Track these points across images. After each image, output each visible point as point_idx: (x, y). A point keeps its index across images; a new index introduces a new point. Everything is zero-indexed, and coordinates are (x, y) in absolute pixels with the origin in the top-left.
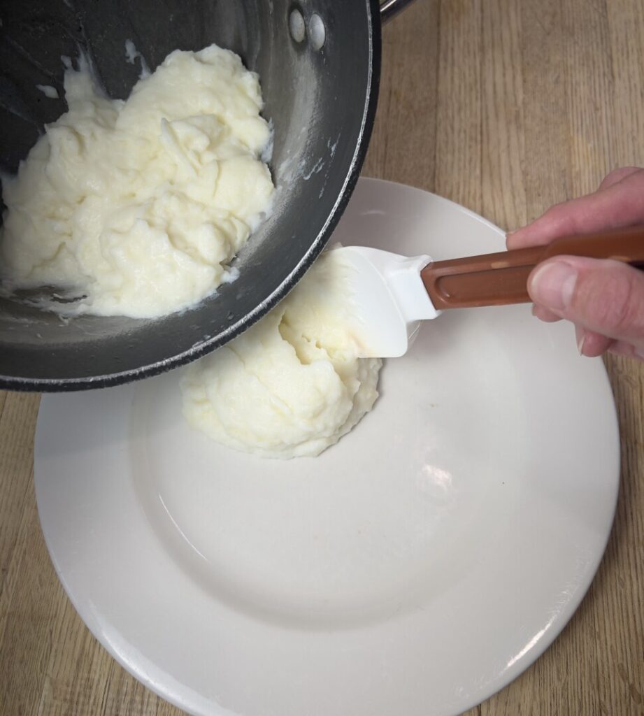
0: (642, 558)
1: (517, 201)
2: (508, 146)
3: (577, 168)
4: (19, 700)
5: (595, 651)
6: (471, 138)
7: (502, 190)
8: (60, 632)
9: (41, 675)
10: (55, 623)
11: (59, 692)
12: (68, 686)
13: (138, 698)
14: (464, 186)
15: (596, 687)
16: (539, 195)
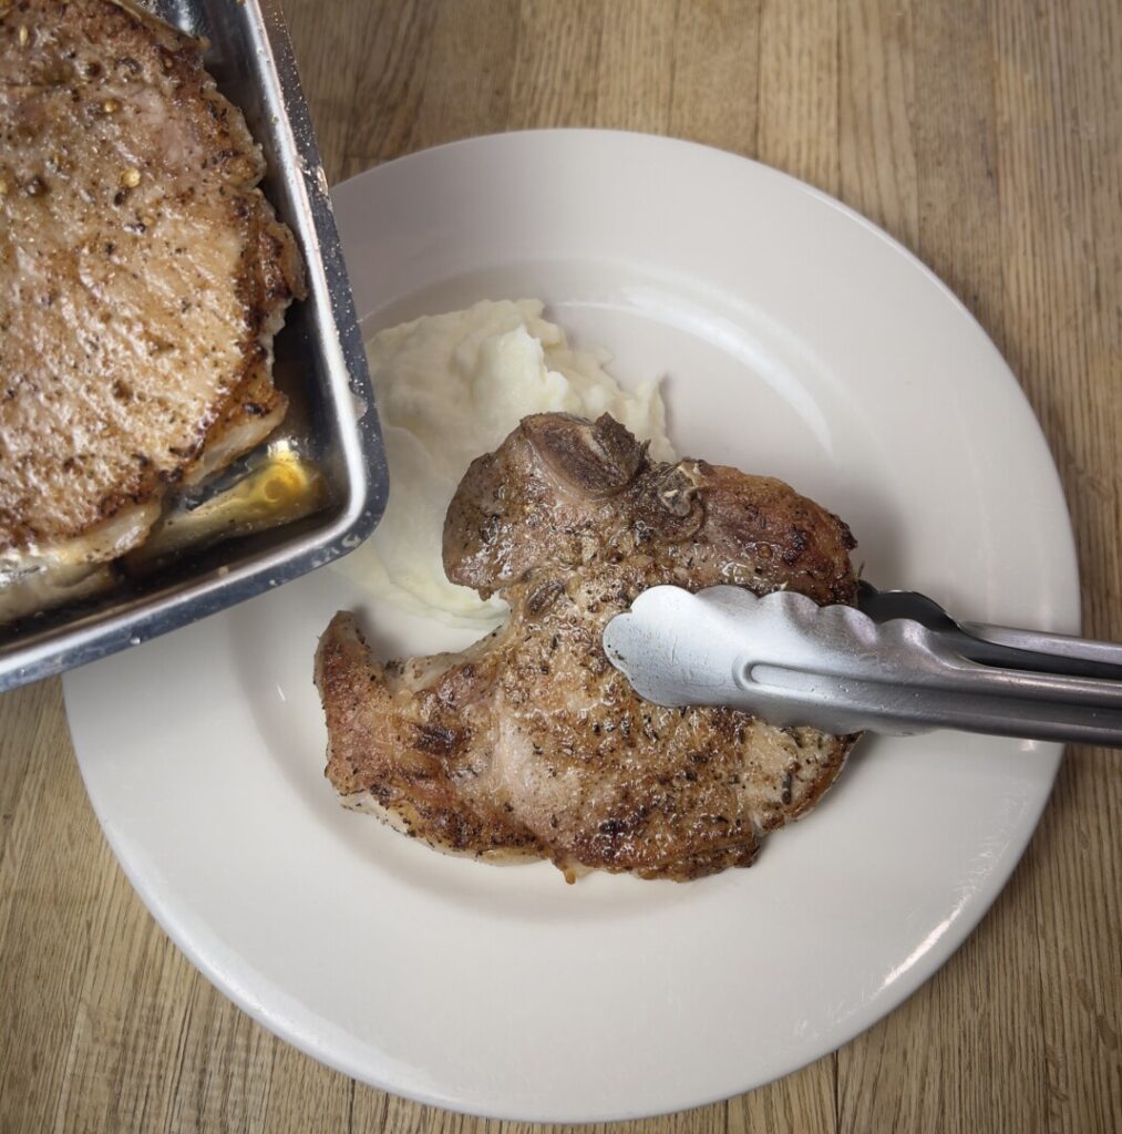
0: (1119, 797)
1: (901, 174)
2: (886, 79)
3: (1006, 118)
4: (34, 1043)
5: (1036, 960)
6: (820, 66)
7: (874, 155)
8: (105, 927)
9: (72, 999)
10: (96, 909)
11: (103, 1031)
12: (119, 1019)
13: (240, 1041)
14: (809, 149)
15: (1038, 1019)
16: (939, 164)
